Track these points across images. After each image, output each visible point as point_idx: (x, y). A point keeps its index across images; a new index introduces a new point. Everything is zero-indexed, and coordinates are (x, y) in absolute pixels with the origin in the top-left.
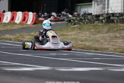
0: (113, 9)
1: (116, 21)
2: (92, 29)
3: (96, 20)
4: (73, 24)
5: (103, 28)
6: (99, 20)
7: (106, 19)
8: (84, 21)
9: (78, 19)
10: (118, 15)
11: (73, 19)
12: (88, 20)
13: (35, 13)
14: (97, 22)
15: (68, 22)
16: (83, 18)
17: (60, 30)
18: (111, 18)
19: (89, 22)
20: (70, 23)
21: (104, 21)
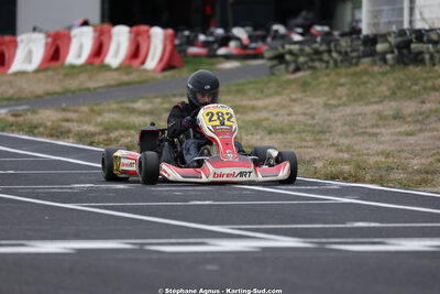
0: (426, 16)
1: (427, 56)
2: (342, 85)
3: (365, 55)
4: (292, 67)
5: (380, 84)
6: (373, 53)
7: (396, 51)
8: (326, 57)
9: (307, 49)
10: (434, 37)
11: (290, 52)
12: (340, 53)
13: (170, 31)
14: (367, 60)
15: (275, 62)
16: (323, 48)
17: (238, 91)
18: (413, 46)
19: (342, 61)
20: (282, 67)
21: (389, 56)
